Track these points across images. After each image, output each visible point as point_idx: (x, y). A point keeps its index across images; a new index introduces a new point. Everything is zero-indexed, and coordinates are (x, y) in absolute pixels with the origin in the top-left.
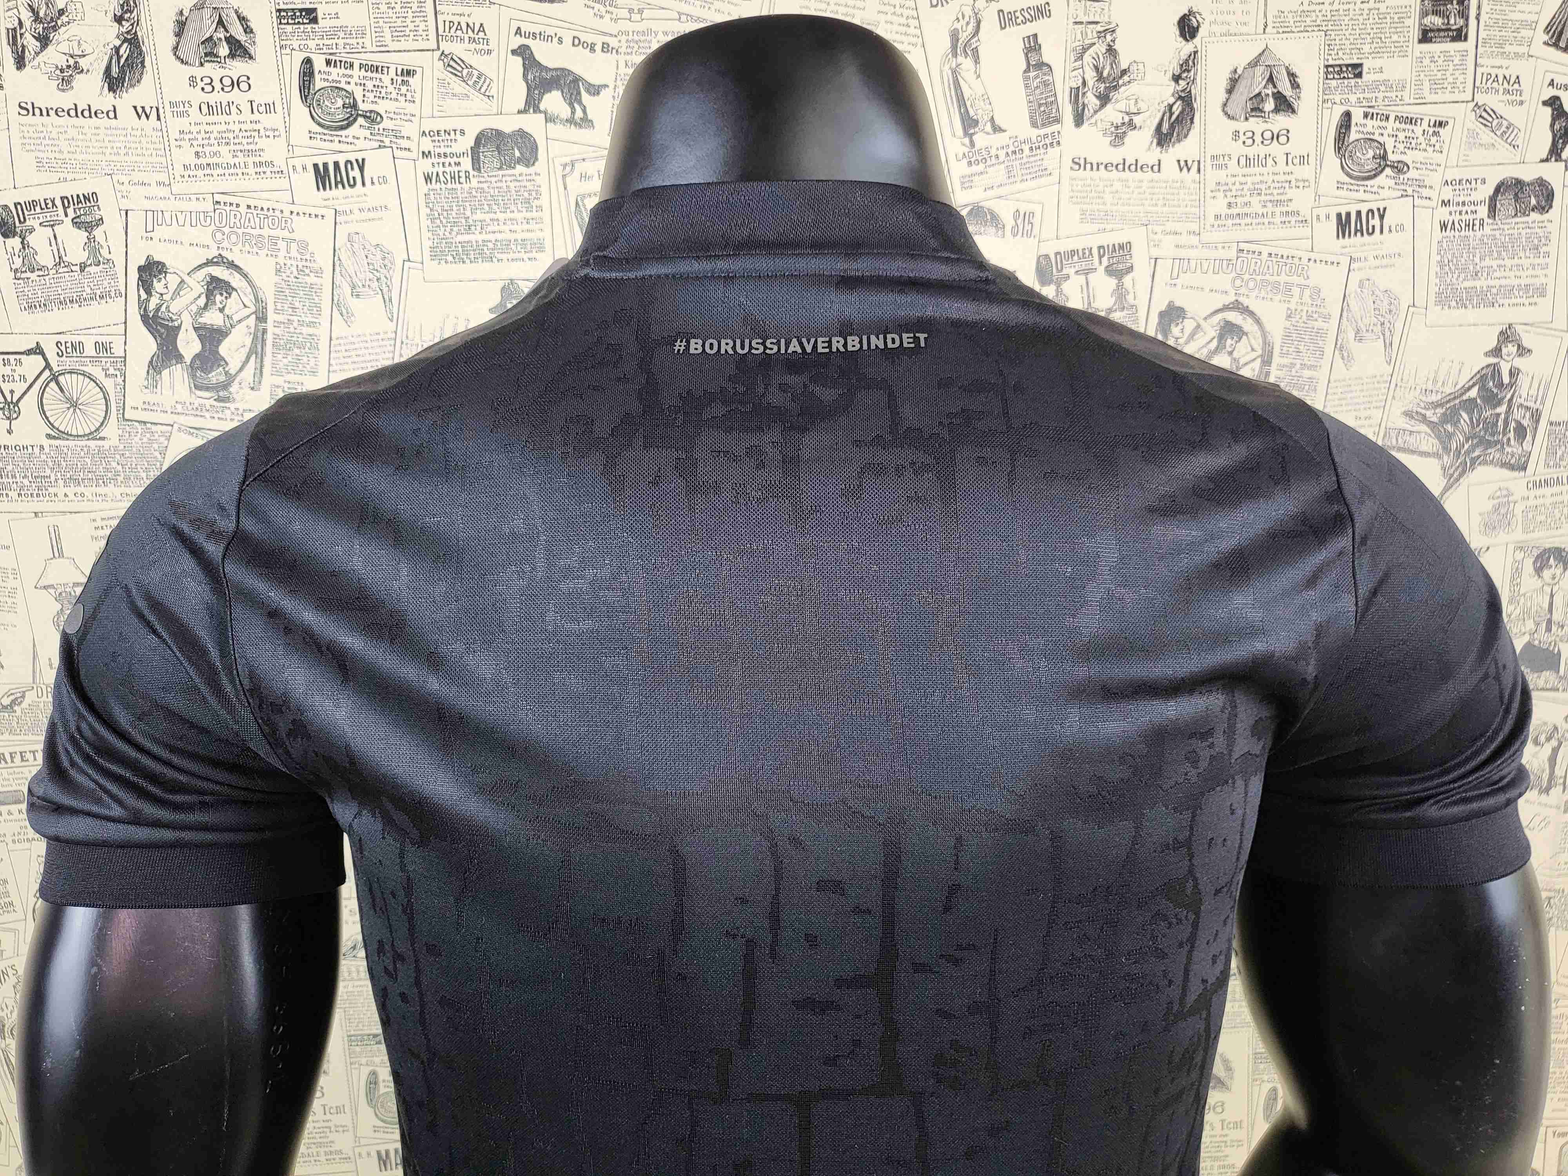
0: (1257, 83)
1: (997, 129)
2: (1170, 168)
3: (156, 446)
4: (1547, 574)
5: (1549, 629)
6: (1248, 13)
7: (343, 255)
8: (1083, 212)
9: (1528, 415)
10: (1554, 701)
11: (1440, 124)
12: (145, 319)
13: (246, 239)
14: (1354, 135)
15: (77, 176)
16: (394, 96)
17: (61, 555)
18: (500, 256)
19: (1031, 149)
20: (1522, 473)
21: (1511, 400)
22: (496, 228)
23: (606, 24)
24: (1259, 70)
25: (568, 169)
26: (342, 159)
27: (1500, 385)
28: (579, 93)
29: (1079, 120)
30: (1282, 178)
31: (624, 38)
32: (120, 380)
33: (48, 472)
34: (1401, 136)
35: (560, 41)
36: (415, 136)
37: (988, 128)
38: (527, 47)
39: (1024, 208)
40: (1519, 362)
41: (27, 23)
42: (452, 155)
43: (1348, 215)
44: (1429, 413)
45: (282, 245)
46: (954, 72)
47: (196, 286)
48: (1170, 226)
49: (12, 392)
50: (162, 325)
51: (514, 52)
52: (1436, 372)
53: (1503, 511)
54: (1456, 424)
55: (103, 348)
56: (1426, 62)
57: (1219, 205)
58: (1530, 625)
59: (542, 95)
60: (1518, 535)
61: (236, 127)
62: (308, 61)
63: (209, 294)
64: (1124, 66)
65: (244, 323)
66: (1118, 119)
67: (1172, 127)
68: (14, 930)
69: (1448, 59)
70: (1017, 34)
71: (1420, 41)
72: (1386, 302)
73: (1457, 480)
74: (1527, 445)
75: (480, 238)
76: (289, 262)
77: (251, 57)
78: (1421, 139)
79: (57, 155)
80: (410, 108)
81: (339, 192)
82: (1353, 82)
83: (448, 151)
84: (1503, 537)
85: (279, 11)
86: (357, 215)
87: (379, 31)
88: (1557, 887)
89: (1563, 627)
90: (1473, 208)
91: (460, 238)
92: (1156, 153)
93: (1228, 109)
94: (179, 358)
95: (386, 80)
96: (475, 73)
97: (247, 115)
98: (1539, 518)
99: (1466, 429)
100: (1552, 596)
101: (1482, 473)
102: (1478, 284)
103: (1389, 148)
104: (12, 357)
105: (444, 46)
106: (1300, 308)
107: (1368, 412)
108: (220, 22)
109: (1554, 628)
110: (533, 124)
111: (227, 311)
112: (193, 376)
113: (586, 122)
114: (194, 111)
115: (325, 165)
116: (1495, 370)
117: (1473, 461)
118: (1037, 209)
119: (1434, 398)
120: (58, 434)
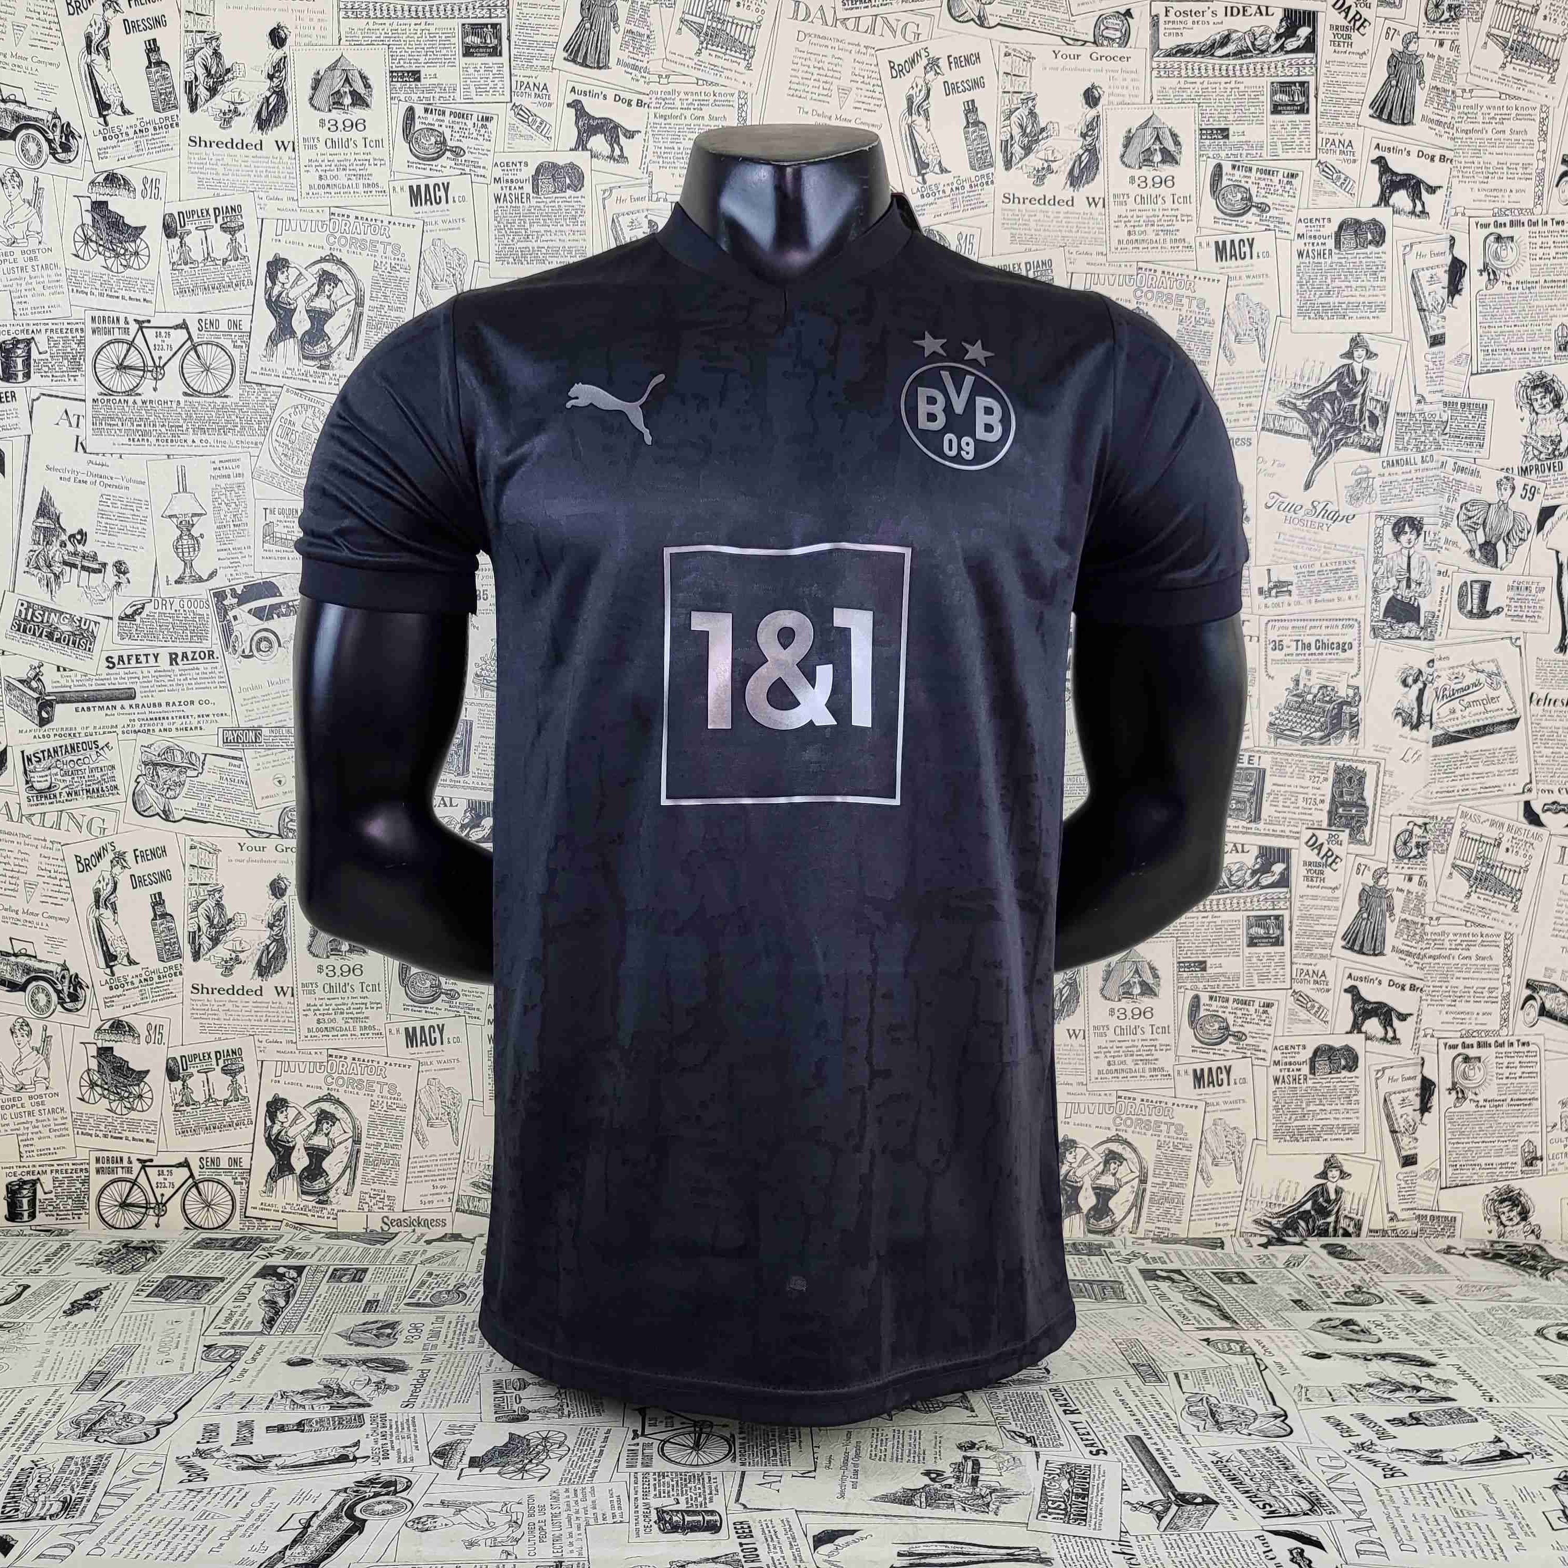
0: (1148, 139)
1: (943, 170)
2: (1081, 204)
3: (268, 403)
4: (1403, 538)
5: (1409, 586)
6: (1138, 88)
7: (427, 256)
8: (1013, 236)
9: (1379, 406)
10: (1417, 648)
11: (1292, 176)
12: (269, 302)
13: (353, 242)
14: (1225, 182)
15: (228, 192)
16: (475, 135)
17: (185, 490)
18: (550, 259)
19: (971, 186)
20: (1377, 454)
21: (1363, 394)
22: (549, 238)
23: (641, 86)
24: (1148, 131)
25: (607, 194)
26: (431, 183)
27: (1354, 382)
28: (618, 137)
29: (1008, 164)
30: (1170, 213)
31: (654, 96)
32: (244, 350)
33: (181, 421)
34: (1263, 184)
35: (605, 97)
36: (489, 166)
37: (937, 169)
38: (580, 102)
39: (965, 231)
40: (1368, 364)
41: (201, 78)
42: (517, 181)
43: (1224, 242)
44: (1299, 403)
45: (380, 247)
46: (910, 126)
47: (311, 279)
48: (1082, 248)
49: (160, 358)
50: (282, 308)
51: (569, 105)
52: (1302, 370)
53: (1364, 485)
54: (1321, 412)
55: (236, 324)
56: (1278, 128)
57: (1121, 233)
58: (1393, 582)
59: (589, 137)
60: (1377, 506)
61: (353, 157)
62: (411, 109)
63: (321, 284)
64: (1043, 125)
65: (346, 307)
66: (1039, 164)
67: (1081, 171)
68: (116, 811)
69: (1295, 127)
70: (959, 99)
71: (1272, 113)
72: (1259, 313)
73: (1325, 458)
74: (1379, 431)
75: (535, 245)
76: (384, 261)
77: (367, 106)
78: (1278, 187)
79: (215, 177)
80: (487, 145)
81: (427, 208)
82: (1222, 141)
83: (514, 178)
84: (1366, 507)
85: (392, 72)
86: (441, 225)
87: (467, 88)
88: (1431, 814)
89: (1420, 584)
90: (1322, 240)
91: (520, 245)
92: (1069, 192)
93: (1125, 159)
94: (293, 333)
95: (470, 124)
96: (539, 120)
97: (361, 148)
98: (1395, 492)
99: (1330, 416)
100: (1409, 558)
101: (1344, 452)
102: (1331, 300)
103: (1254, 193)
104: (163, 331)
105: (515, 99)
106: (1189, 315)
107: (1249, 401)
108: (347, 80)
109: (1413, 585)
110: (581, 159)
111: (333, 298)
112: (303, 349)
113: (623, 158)
114: (321, 145)
115: (419, 187)
116: (1349, 369)
117: (1337, 442)
118: (977, 232)
119: (1302, 391)
120: (192, 392)
